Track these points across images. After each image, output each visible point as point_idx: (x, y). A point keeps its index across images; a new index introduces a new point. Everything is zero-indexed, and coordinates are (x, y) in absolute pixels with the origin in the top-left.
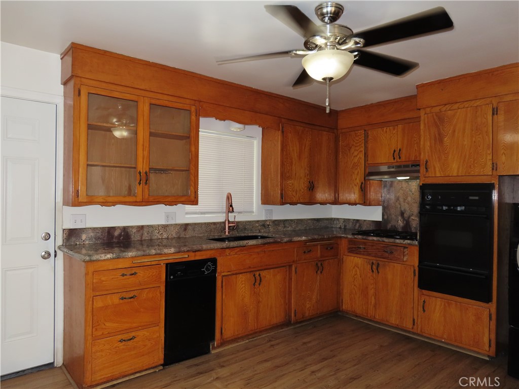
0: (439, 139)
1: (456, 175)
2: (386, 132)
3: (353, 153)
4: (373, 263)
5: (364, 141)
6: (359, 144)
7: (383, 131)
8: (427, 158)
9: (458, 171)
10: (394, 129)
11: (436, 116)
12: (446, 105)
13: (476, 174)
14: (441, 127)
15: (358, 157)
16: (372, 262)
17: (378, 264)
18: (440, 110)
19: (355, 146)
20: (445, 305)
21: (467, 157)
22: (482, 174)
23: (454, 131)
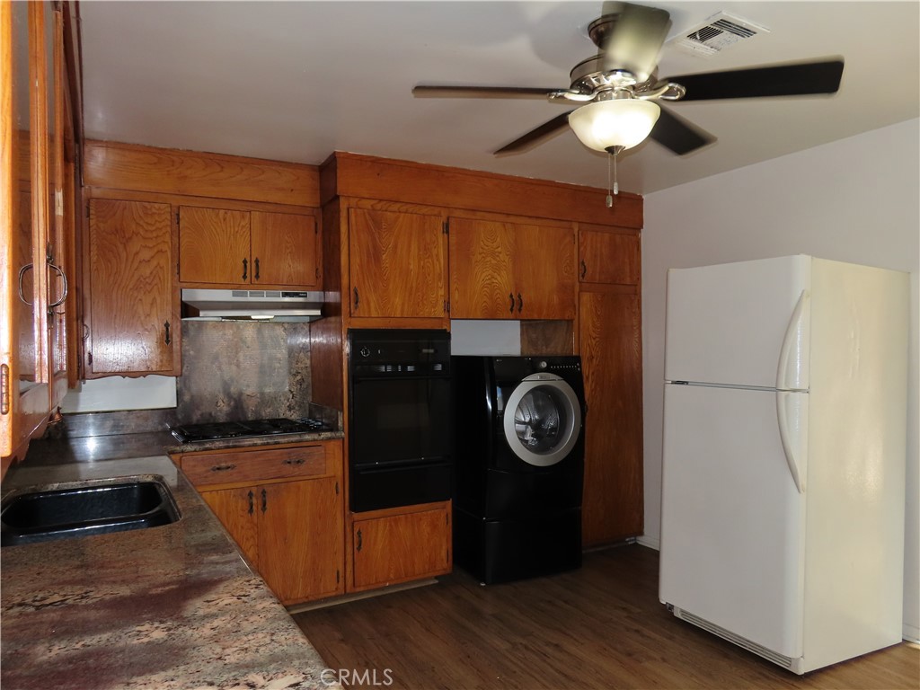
0: (375, 255)
1: (399, 316)
2: (224, 220)
3: (137, 253)
4: (250, 495)
5: (169, 229)
6: (155, 235)
7: (217, 215)
8: (356, 285)
9: (402, 311)
10: (243, 217)
11: (369, 214)
12: (381, 200)
13: (426, 315)
14: (376, 235)
15: (154, 263)
16: (248, 492)
17: (264, 493)
18: (372, 206)
19: (144, 238)
20: (390, 525)
21: (414, 289)
22: (432, 316)
23: (395, 247)
